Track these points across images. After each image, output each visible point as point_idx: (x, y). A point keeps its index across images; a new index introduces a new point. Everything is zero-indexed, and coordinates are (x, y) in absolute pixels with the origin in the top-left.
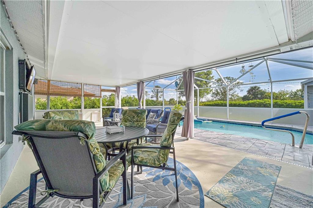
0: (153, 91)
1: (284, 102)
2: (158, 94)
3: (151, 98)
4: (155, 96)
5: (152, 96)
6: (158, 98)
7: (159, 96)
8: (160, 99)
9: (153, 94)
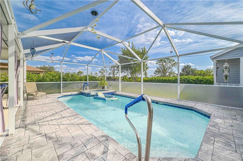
0: (111, 69)
1: (204, 78)
2: (114, 72)
3: (109, 74)
4: (112, 73)
5: (109, 73)
6: (114, 75)
7: (115, 73)
8: (116, 76)
9: (111, 72)
